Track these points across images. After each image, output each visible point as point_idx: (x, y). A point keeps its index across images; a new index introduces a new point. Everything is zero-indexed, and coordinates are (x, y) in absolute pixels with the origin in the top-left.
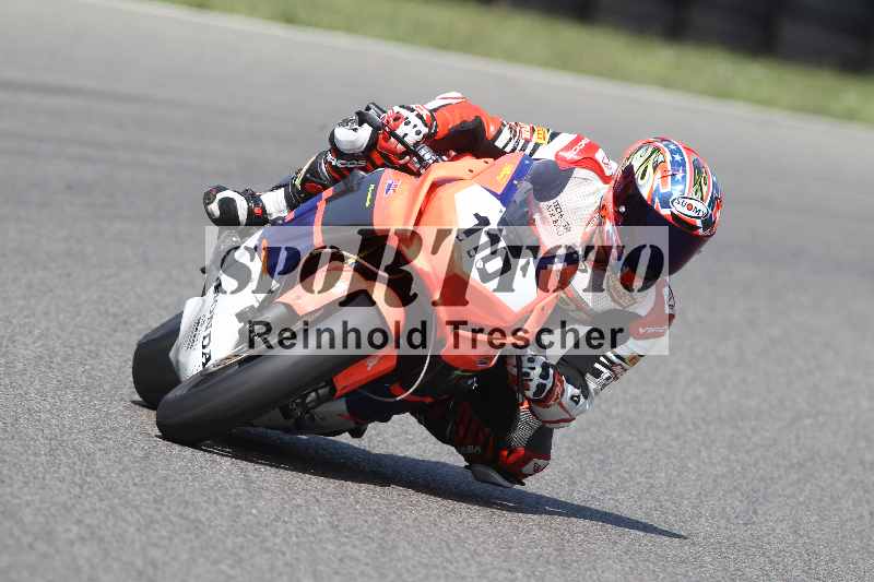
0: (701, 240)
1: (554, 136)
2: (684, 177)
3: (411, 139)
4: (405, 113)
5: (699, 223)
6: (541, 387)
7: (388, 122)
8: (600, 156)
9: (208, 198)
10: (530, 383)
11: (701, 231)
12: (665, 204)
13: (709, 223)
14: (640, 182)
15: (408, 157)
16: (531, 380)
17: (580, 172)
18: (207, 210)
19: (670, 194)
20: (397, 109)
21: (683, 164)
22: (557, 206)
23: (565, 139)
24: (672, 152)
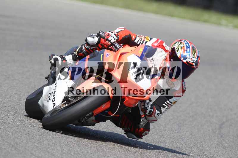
0: (194, 69)
1: (151, 39)
2: (190, 51)
3: (112, 41)
4: (111, 33)
5: (194, 64)
6: (150, 111)
7: (106, 36)
8: (164, 44)
9: (51, 58)
10: (147, 110)
11: (194, 66)
12: (184, 59)
13: (197, 64)
14: (177, 52)
15: (112, 46)
16: (148, 110)
17: (159, 49)
18: (50, 61)
19: (186, 56)
20: (108, 32)
21: (189, 47)
22: (152, 59)
23: (154, 40)
24: (186, 43)
